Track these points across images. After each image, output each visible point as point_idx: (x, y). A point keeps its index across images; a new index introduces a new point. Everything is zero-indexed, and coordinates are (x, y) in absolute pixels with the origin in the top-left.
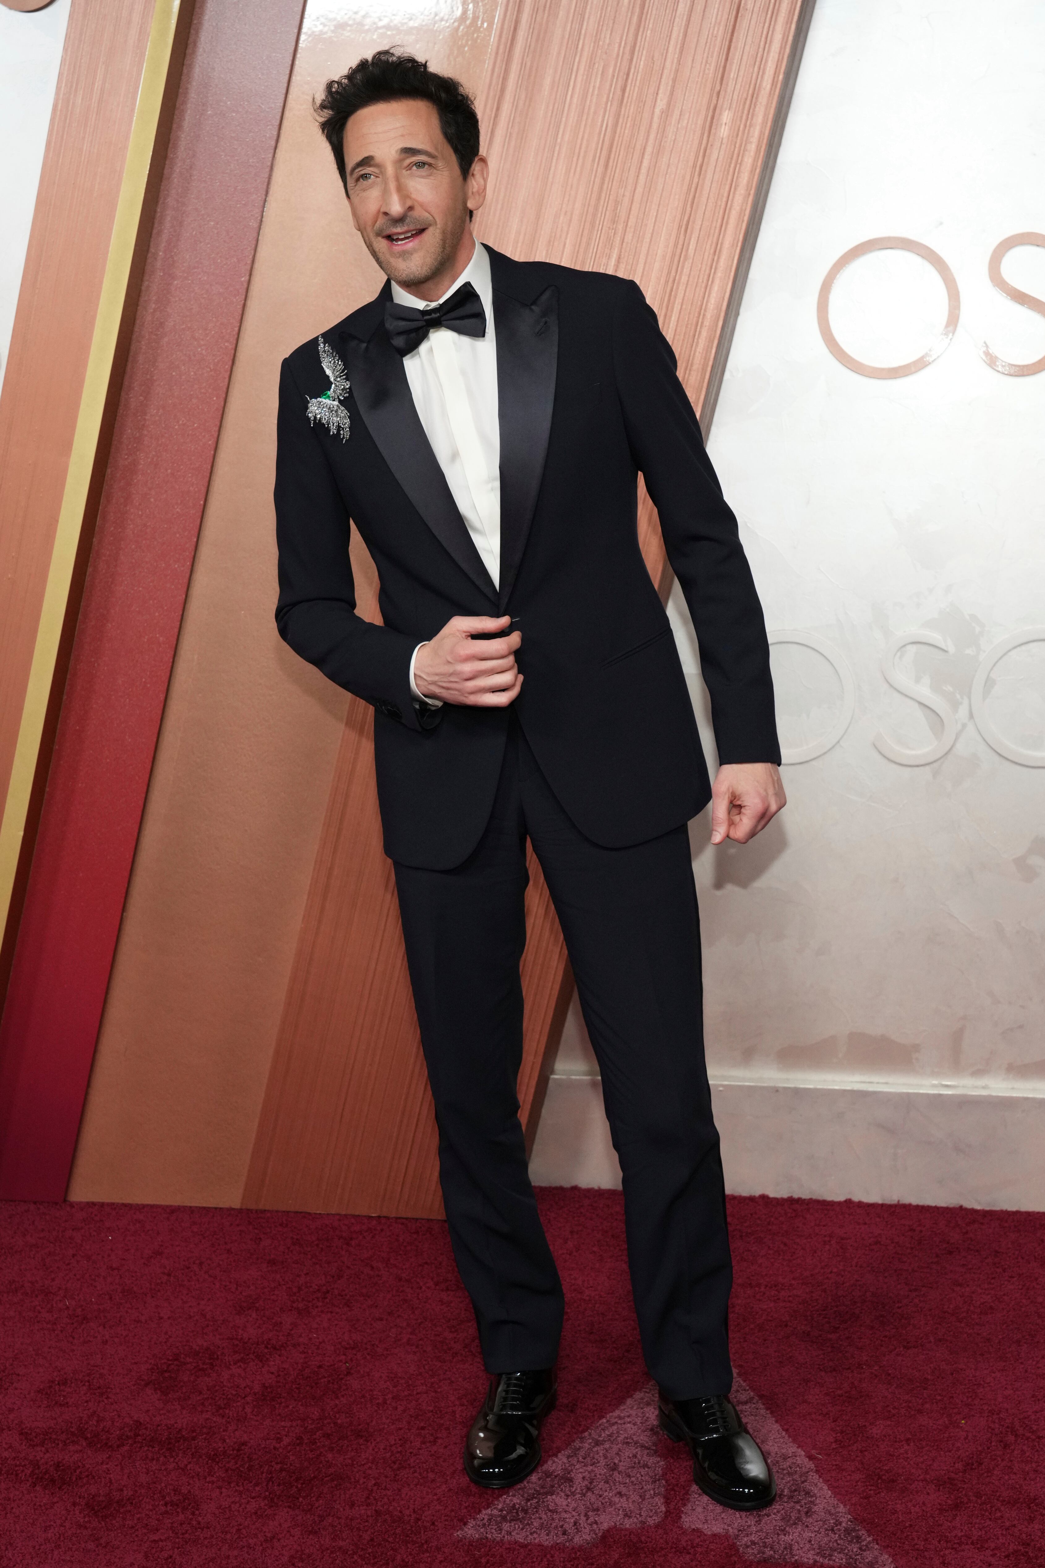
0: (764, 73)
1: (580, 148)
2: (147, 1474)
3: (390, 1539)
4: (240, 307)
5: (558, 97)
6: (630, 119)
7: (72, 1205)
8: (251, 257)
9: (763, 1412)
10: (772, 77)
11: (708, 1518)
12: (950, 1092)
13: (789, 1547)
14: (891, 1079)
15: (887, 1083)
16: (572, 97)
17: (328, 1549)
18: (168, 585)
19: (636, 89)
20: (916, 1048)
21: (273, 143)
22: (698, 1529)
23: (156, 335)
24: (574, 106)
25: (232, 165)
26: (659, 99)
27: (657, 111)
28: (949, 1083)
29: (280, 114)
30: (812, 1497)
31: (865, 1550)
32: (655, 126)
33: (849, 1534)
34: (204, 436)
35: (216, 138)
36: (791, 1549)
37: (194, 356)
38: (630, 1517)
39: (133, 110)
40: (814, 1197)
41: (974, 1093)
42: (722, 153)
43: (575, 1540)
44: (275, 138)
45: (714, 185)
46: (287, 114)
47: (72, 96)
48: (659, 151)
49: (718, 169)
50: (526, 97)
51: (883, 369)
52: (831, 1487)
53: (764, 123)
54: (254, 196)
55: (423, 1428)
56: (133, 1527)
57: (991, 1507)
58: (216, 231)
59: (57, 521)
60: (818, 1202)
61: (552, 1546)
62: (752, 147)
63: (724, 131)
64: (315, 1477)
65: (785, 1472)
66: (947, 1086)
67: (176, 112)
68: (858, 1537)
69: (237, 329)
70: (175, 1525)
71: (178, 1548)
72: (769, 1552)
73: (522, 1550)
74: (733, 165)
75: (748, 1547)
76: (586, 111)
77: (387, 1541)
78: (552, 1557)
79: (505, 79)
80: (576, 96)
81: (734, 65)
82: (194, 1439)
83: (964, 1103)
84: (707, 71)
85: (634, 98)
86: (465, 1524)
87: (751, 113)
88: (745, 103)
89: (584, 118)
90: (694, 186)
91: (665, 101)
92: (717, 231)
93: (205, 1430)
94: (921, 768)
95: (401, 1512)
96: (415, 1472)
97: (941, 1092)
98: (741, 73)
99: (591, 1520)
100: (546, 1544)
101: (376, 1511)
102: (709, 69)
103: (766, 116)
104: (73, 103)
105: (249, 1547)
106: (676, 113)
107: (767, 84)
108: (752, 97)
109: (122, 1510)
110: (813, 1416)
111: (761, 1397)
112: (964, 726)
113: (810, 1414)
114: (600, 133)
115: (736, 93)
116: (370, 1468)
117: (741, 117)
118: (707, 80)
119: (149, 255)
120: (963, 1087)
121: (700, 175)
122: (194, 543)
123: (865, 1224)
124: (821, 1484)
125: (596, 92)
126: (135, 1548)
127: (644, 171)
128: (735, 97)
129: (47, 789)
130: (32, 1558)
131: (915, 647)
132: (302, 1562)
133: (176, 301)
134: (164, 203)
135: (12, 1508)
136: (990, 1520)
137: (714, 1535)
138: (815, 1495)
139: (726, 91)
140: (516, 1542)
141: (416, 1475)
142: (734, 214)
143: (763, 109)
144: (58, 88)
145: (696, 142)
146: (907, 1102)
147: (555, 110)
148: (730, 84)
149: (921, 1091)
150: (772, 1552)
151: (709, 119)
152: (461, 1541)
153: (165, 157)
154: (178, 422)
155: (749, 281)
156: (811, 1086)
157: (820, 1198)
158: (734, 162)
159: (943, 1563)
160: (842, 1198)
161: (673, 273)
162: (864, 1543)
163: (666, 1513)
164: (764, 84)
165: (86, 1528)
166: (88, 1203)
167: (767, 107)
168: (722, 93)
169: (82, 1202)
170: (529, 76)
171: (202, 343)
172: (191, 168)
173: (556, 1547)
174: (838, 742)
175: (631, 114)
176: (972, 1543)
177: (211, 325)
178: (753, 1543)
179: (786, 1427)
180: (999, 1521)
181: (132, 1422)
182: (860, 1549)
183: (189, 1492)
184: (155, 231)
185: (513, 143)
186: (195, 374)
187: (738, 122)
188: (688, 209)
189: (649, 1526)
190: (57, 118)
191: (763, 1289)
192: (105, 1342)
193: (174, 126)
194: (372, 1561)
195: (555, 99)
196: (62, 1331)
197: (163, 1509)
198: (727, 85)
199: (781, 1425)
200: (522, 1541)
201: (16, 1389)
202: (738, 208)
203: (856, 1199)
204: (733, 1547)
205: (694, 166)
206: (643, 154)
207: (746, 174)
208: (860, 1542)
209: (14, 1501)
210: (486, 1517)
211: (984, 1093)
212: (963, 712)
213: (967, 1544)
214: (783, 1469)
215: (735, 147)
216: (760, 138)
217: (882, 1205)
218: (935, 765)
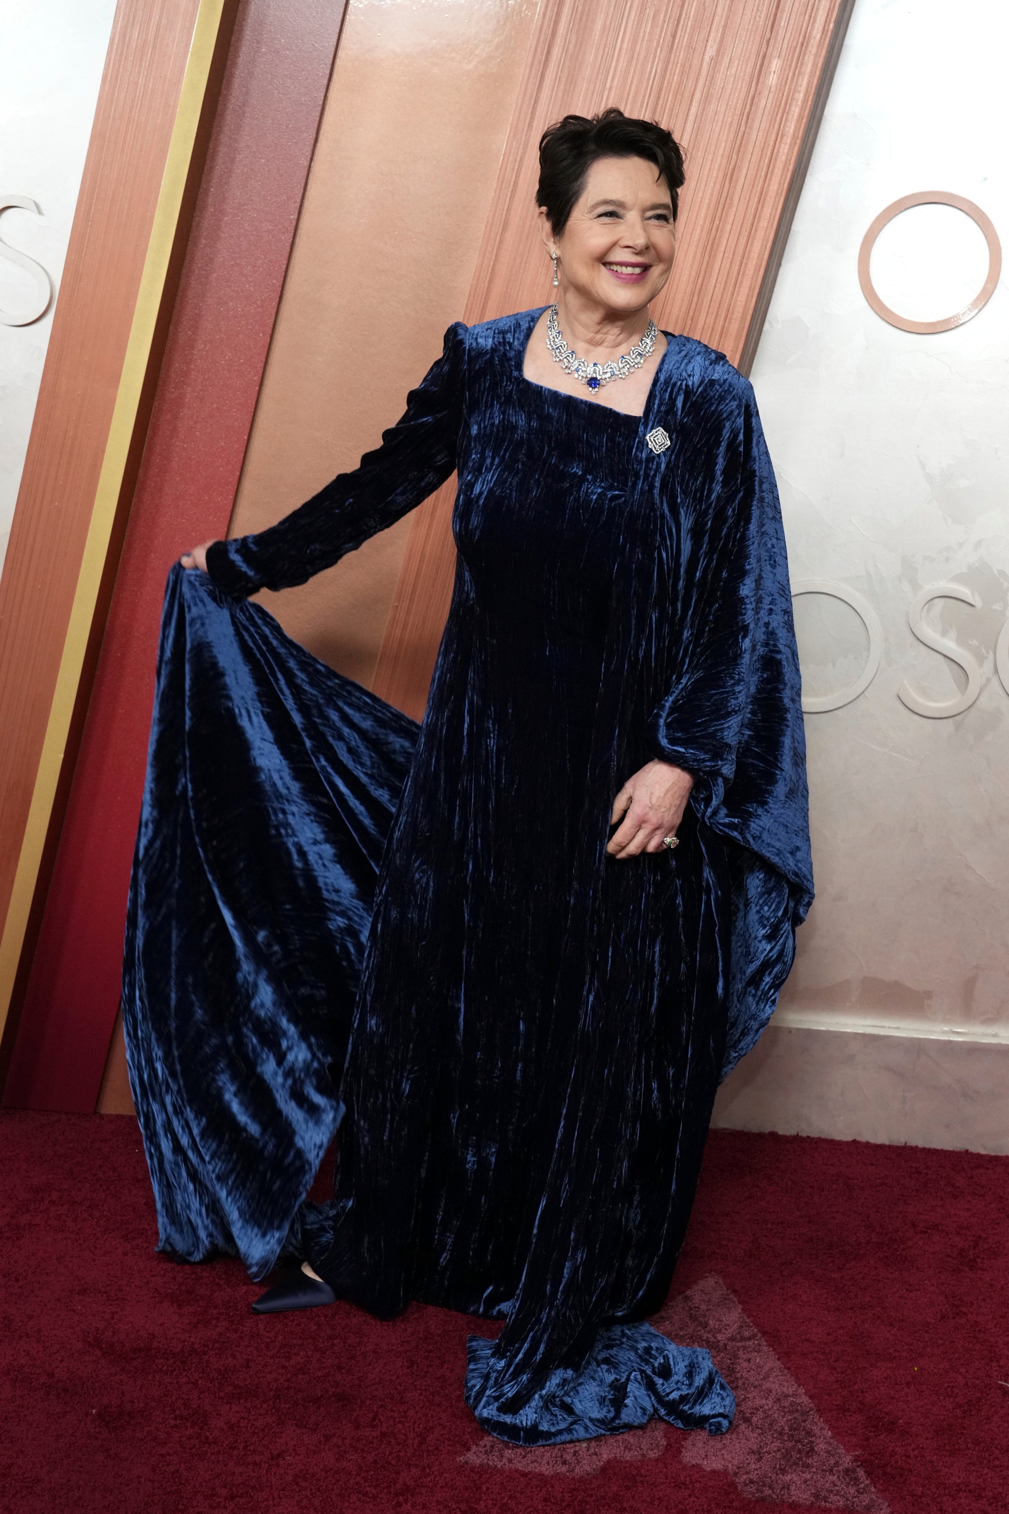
0: (814, 21)
1: (629, 94)
2: (159, 1386)
3: (393, 1462)
4: (288, 245)
5: (608, 42)
6: (679, 65)
7: (102, 1117)
8: (300, 195)
9: (765, 1349)
10: (822, 25)
11: (709, 1453)
12: (960, 1039)
13: (786, 1487)
14: (903, 1024)
15: (898, 1028)
16: (622, 41)
17: (331, 1469)
18: (211, 518)
19: (687, 36)
20: (929, 995)
21: (325, 82)
22: (698, 1465)
23: (206, 270)
24: (624, 51)
25: (284, 103)
26: (709, 44)
27: (707, 58)
28: (960, 1030)
29: (333, 53)
30: (812, 1436)
31: (862, 1493)
32: (704, 73)
33: (848, 1475)
34: (249, 372)
35: (269, 76)
36: (788, 1489)
37: (242, 292)
38: (630, 1450)
39: (188, 45)
40: (823, 1137)
41: (984, 1041)
42: (770, 101)
43: (576, 1470)
44: (327, 77)
45: (761, 134)
46: (340, 53)
47: (129, 30)
48: (707, 99)
49: (765, 118)
50: (577, 39)
51: (923, 324)
52: (832, 1428)
53: (813, 72)
54: (306, 134)
55: (431, 1351)
56: (142, 1440)
57: (990, 1455)
58: (267, 169)
59: (104, 452)
60: (825, 1141)
61: (552, 1476)
62: (800, 96)
63: (772, 80)
64: (322, 1396)
65: (786, 1410)
66: (958, 1033)
67: (231, 49)
68: (856, 1479)
69: (284, 267)
70: (184, 1439)
71: (185, 1463)
72: (767, 1492)
73: (522, 1479)
74: (780, 115)
75: (746, 1485)
76: (636, 56)
77: (390, 1463)
78: (552, 1487)
79: (556, 22)
80: (626, 41)
81: (785, 13)
82: (205, 1353)
83: (974, 1050)
84: (757, 18)
85: (684, 44)
86: (469, 1449)
87: (800, 62)
88: (794, 51)
89: (634, 63)
90: (740, 134)
91: (715, 48)
92: (762, 180)
93: (217, 1345)
94: (945, 720)
95: (405, 1435)
96: (421, 1395)
97: (951, 1039)
98: (792, 22)
99: (592, 1450)
100: (546, 1473)
101: (381, 1432)
102: (760, 17)
103: (815, 64)
104: (130, 37)
105: (255, 1464)
106: (726, 60)
107: (817, 33)
108: (802, 45)
109: (132, 1422)
110: (815, 1355)
111: (764, 1333)
112: (989, 680)
113: (811, 1353)
114: (649, 79)
115: (786, 41)
116: (376, 1390)
117: (790, 66)
118: (757, 28)
119: (201, 191)
120: (973, 1034)
121: (747, 123)
122: (237, 478)
123: (872, 1165)
124: (821, 1424)
125: (646, 38)
126: (143, 1461)
127: (691, 118)
128: (785, 45)
129: (88, 714)
130: (42, 1467)
131: (942, 600)
132: (306, 1481)
133: (226, 238)
134: (216, 140)
135: (26, 1416)
136: (989, 1468)
137: (714, 1472)
138: (815, 1435)
139: (776, 40)
140: (517, 1471)
141: (422, 1397)
142: (780, 164)
143: (812, 57)
144: (115, 22)
145: (744, 90)
146: (917, 1047)
147: (605, 55)
148: (780, 31)
149: (932, 1037)
150: (770, 1492)
151: (758, 67)
152: (463, 1466)
153: (219, 93)
154: (225, 357)
155: (791, 232)
156: (823, 1028)
157: (829, 1138)
158: (781, 110)
159: (941, 1510)
160: (849, 1138)
161: (717, 222)
162: (862, 1486)
163: (667, 1446)
164: (815, 32)
165: (96, 1438)
166: (117, 1116)
167: (817, 55)
168: (772, 41)
169: (112, 1115)
170: (581, 20)
171: (250, 279)
172: (244, 105)
173: (557, 1476)
174: (863, 692)
175: (680, 61)
176: (970, 1491)
177: (259, 262)
178: (752, 1482)
179: (788, 1365)
180: (998, 1470)
181: (146, 1335)
182: (858, 1491)
183: (199, 1406)
184: (206, 167)
185: (562, 87)
186: (243, 310)
187: (787, 70)
188: (734, 157)
189: (650, 1459)
190: (114, 51)
191: (769, 1226)
192: (125, 1254)
193: (229, 63)
194: (374, 1483)
195: (605, 44)
196: (84, 1241)
197: (172, 1422)
198: (777, 33)
199: (783, 1363)
200: (523, 1469)
201: (37, 1296)
202: (784, 157)
203: (863, 1139)
204: (733, 1485)
205: (742, 114)
206: (691, 101)
207: (793, 123)
208: (858, 1485)
209: (28, 1408)
210: (489, 1444)
211: (994, 1041)
212: (988, 665)
213: (965, 1491)
214: (784, 1407)
215: (783, 95)
216: (808, 87)
217: (890, 1147)
218: (957, 718)
